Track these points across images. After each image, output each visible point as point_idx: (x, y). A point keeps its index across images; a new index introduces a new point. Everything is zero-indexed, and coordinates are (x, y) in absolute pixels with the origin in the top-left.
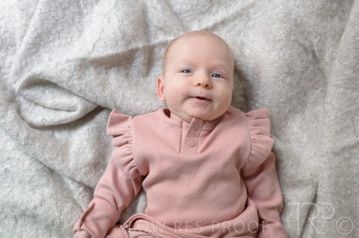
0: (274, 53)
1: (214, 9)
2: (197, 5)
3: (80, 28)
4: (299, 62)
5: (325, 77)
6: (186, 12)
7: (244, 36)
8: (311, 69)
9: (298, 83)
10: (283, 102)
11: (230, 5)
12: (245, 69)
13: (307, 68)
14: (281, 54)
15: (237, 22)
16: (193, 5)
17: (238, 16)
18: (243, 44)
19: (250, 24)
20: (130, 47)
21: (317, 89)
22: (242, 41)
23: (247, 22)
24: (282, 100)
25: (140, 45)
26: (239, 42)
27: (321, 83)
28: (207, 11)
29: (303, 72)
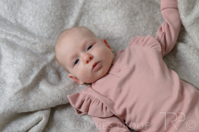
0: (120, 11)
1: (66, 21)
2: (56, 26)
3: (3, 82)
4: (135, 6)
5: (155, 4)
6: (52, 33)
7: (93, 22)
8: (144, 5)
9: (144, 16)
10: (145, 31)
11: (72, 13)
12: (108, 35)
13: (141, 6)
14: (124, 8)
15: (83, 18)
16: (53, 28)
17: (81, 15)
18: (96, 26)
19: (91, 13)
20: (41, 68)
21: (156, 12)
22: (94, 25)
23: (88, 14)
24: (143, 29)
25: (45, 63)
26: (93, 26)
27: (156, 8)
28: (63, 25)
29: (141, 9)
